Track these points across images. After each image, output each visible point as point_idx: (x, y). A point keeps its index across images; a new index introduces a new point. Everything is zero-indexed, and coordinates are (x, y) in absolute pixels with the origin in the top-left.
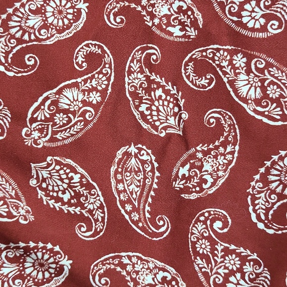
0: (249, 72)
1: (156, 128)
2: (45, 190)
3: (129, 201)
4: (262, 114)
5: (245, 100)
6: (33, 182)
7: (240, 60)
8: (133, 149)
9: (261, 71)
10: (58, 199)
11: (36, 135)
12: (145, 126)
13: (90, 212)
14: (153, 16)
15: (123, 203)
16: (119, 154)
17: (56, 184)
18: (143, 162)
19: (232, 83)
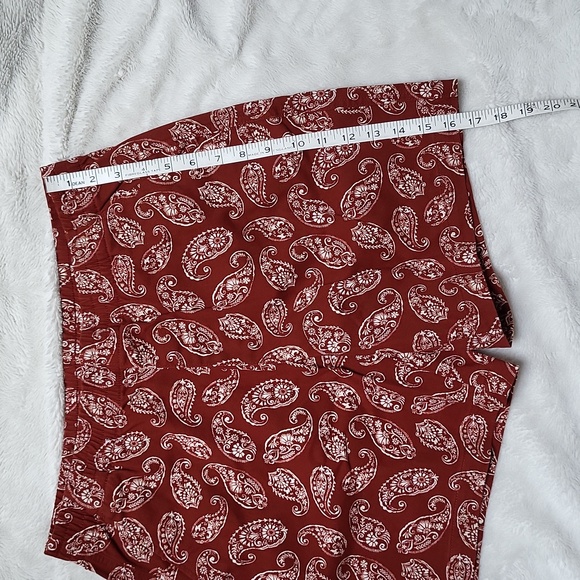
0: (383, 430)
1: (334, 457)
2: (276, 488)
3: (319, 497)
4: (390, 453)
5: (381, 445)
6: (270, 484)
7: (378, 424)
8: (322, 469)
9: (389, 430)
10: (283, 493)
11: (271, 457)
12: (328, 456)
13: (300, 500)
14: (335, 397)
15: (316, 498)
16: (314, 471)
17: (282, 484)
18: (327, 476)
19: (374, 435)
